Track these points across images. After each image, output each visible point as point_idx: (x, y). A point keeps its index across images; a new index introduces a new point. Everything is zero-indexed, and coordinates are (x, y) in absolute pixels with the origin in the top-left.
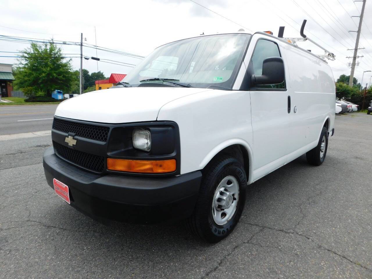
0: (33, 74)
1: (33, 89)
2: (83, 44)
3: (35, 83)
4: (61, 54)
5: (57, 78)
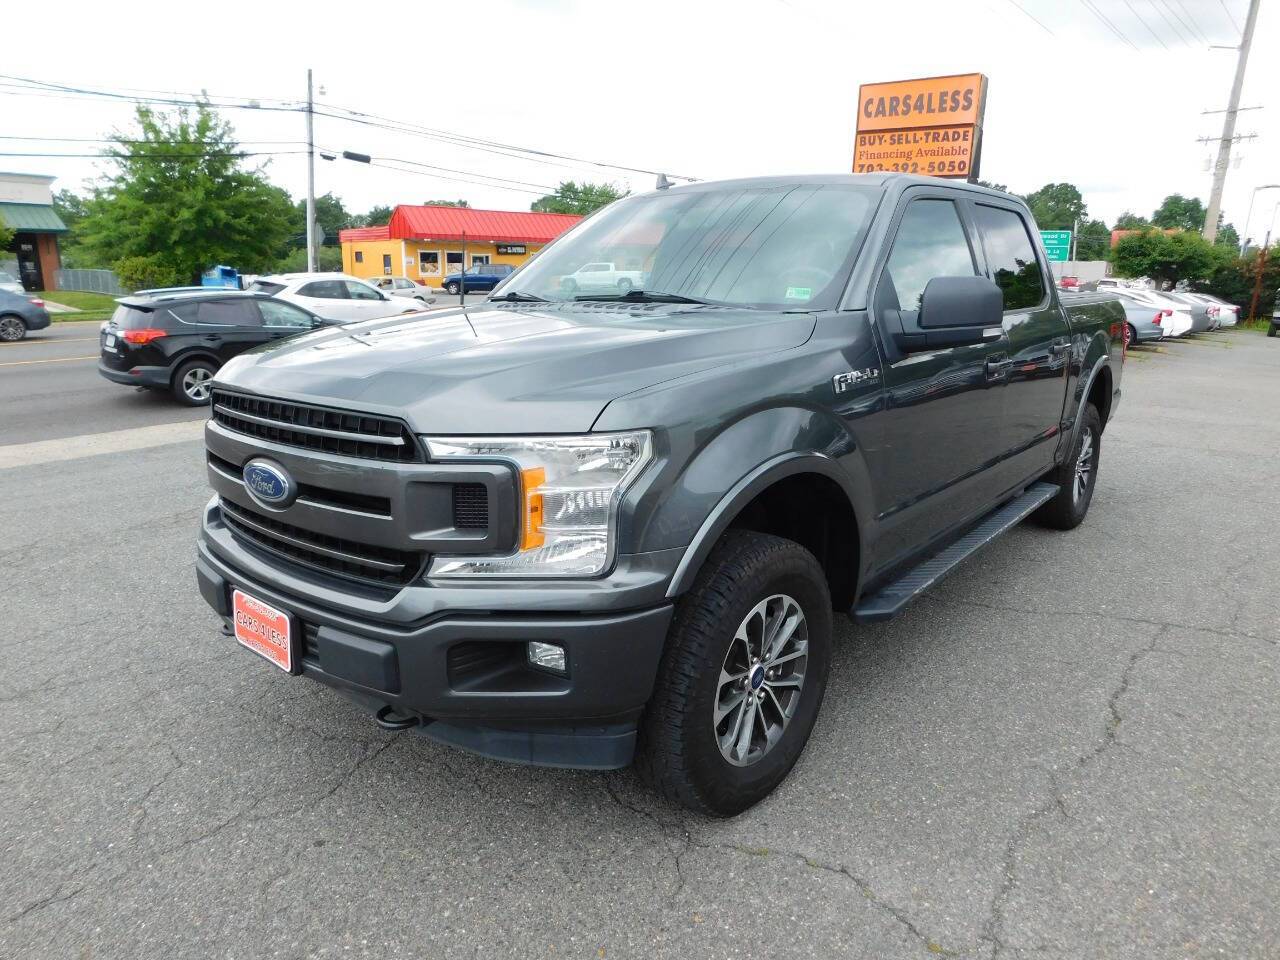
0: (147, 213)
1: (151, 264)
2: (315, 108)
3: (155, 243)
4: (233, 144)
5: (228, 226)
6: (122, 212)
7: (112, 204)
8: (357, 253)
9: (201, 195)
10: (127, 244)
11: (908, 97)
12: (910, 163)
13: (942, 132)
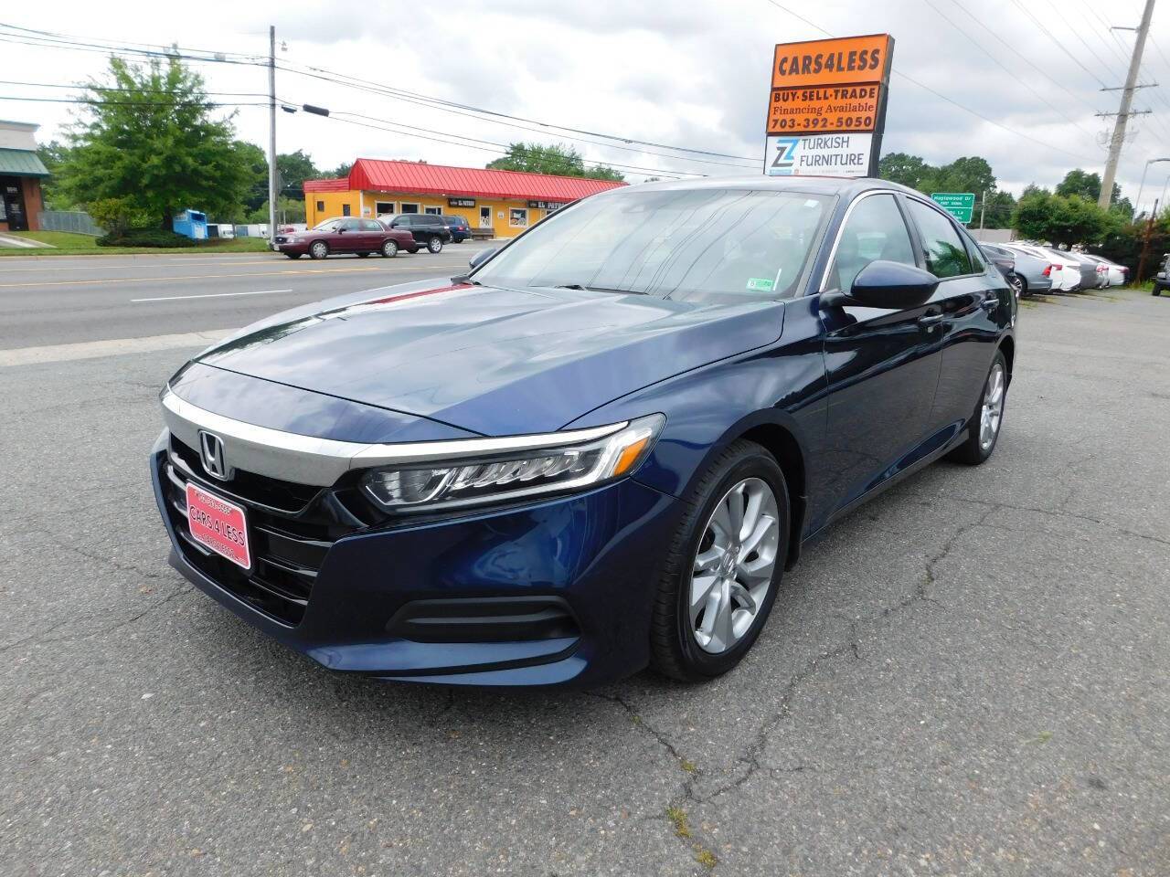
0: (120, 158)
1: (124, 205)
2: (277, 63)
3: (128, 184)
4: (203, 95)
5: (195, 171)
6: (96, 157)
7: (87, 150)
8: (319, 203)
9: (170, 142)
10: (101, 188)
11: (820, 56)
12: (820, 118)
13: (850, 89)
